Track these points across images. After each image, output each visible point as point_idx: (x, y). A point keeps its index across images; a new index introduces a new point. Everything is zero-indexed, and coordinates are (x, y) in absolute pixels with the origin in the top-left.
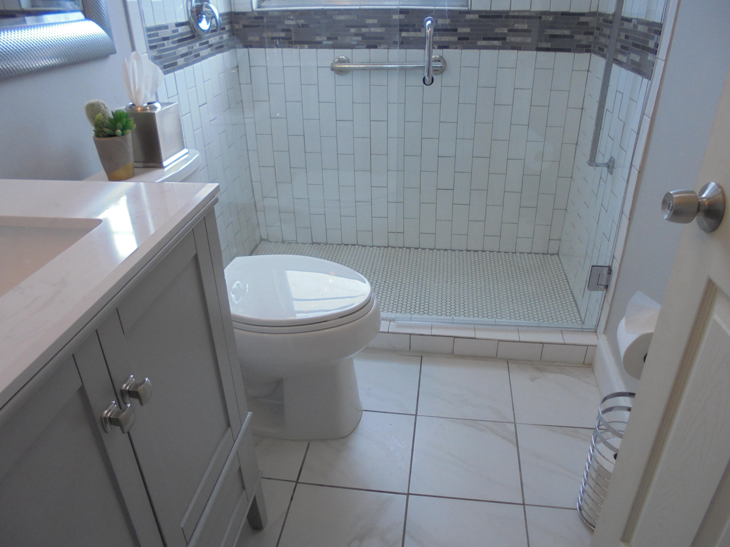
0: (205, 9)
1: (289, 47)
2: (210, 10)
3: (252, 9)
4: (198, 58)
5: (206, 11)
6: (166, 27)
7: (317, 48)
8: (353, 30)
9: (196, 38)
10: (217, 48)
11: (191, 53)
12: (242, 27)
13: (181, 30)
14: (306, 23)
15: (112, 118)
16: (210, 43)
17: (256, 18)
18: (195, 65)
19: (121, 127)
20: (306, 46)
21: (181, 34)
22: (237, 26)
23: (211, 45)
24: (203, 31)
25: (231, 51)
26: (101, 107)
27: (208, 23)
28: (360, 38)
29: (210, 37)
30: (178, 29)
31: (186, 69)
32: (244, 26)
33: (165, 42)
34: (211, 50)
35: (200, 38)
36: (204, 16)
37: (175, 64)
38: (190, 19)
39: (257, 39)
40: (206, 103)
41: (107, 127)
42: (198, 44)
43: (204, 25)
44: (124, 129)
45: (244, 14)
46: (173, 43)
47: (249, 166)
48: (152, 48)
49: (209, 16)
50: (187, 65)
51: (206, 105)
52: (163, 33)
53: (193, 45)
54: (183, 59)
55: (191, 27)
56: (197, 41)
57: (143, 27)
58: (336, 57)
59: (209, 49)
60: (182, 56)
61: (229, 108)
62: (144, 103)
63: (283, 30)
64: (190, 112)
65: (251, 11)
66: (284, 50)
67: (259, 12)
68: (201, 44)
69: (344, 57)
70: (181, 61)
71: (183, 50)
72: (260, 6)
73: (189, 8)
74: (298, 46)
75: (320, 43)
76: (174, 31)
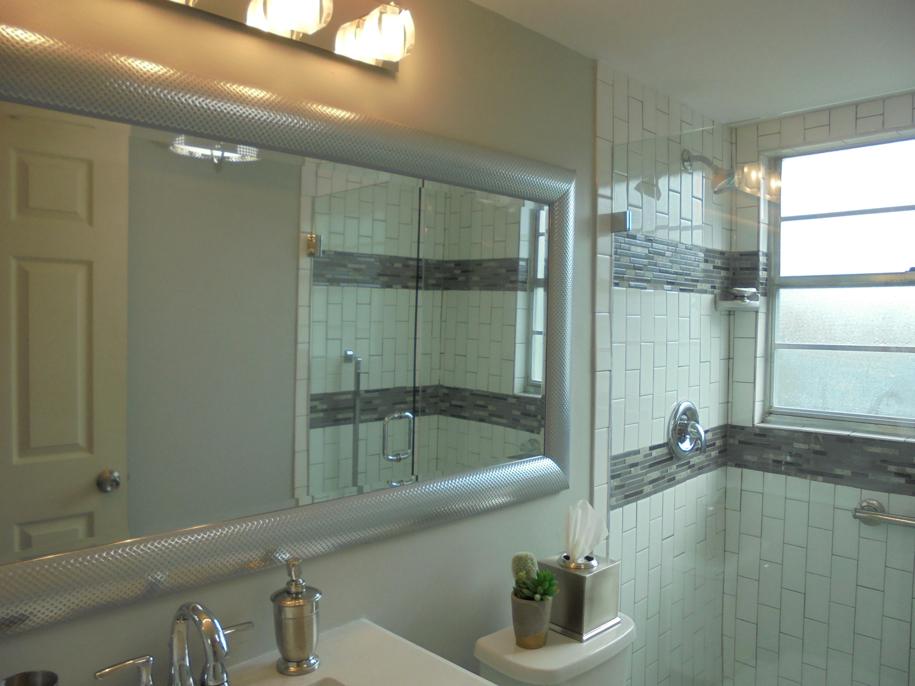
0: (690, 429)
1: (796, 475)
2: (696, 431)
3: (753, 425)
4: (672, 481)
5: (692, 432)
6: (637, 452)
7: (836, 483)
8: (892, 468)
9: (674, 460)
10: (700, 469)
11: (664, 477)
12: (737, 443)
13: (655, 453)
14: (823, 450)
15: (535, 579)
16: (691, 464)
17: (756, 435)
18: (666, 492)
19: (542, 591)
20: (820, 478)
21: (655, 458)
22: (731, 441)
23: (693, 466)
24: (685, 451)
25: (719, 469)
26: (528, 563)
27: (691, 445)
28: (902, 481)
29: (692, 457)
30: (651, 453)
31: (653, 497)
32: (741, 442)
33: (632, 469)
34: (692, 472)
35: (679, 459)
36: (688, 436)
37: (641, 492)
38: (669, 440)
39: (755, 459)
40: (673, 535)
41: (528, 589)
42: (675, 467)
43: (686, 446)
44: (545, 594)
45: (743, 428)
46: (642, 469)
47: (722, 614)
48: (613, 477)
49: (693, 436)
50: (655, 492)
51: (673, 537)
52: (630, 460)
53: (669, 468)
54: (651, 486)
55: (669, 448)
56: (674, 464)
57: (608, 457)
58: (863, 499)
59: (689, 471)
60: (651, 482)
61: (705, 539)
62: (580, 558)
63: (791, 455)
64: (649, 547)
65: (752, 426)
66: (789, 478)
67: (761, 429)
68: (678, 467)
69: (875, 502)
70: (648, 489)
71: (655, 475)
72: (765, 420)
73: (671, 427)
74: (809, 476)
75: (841, 477)
76: (646, 456)
